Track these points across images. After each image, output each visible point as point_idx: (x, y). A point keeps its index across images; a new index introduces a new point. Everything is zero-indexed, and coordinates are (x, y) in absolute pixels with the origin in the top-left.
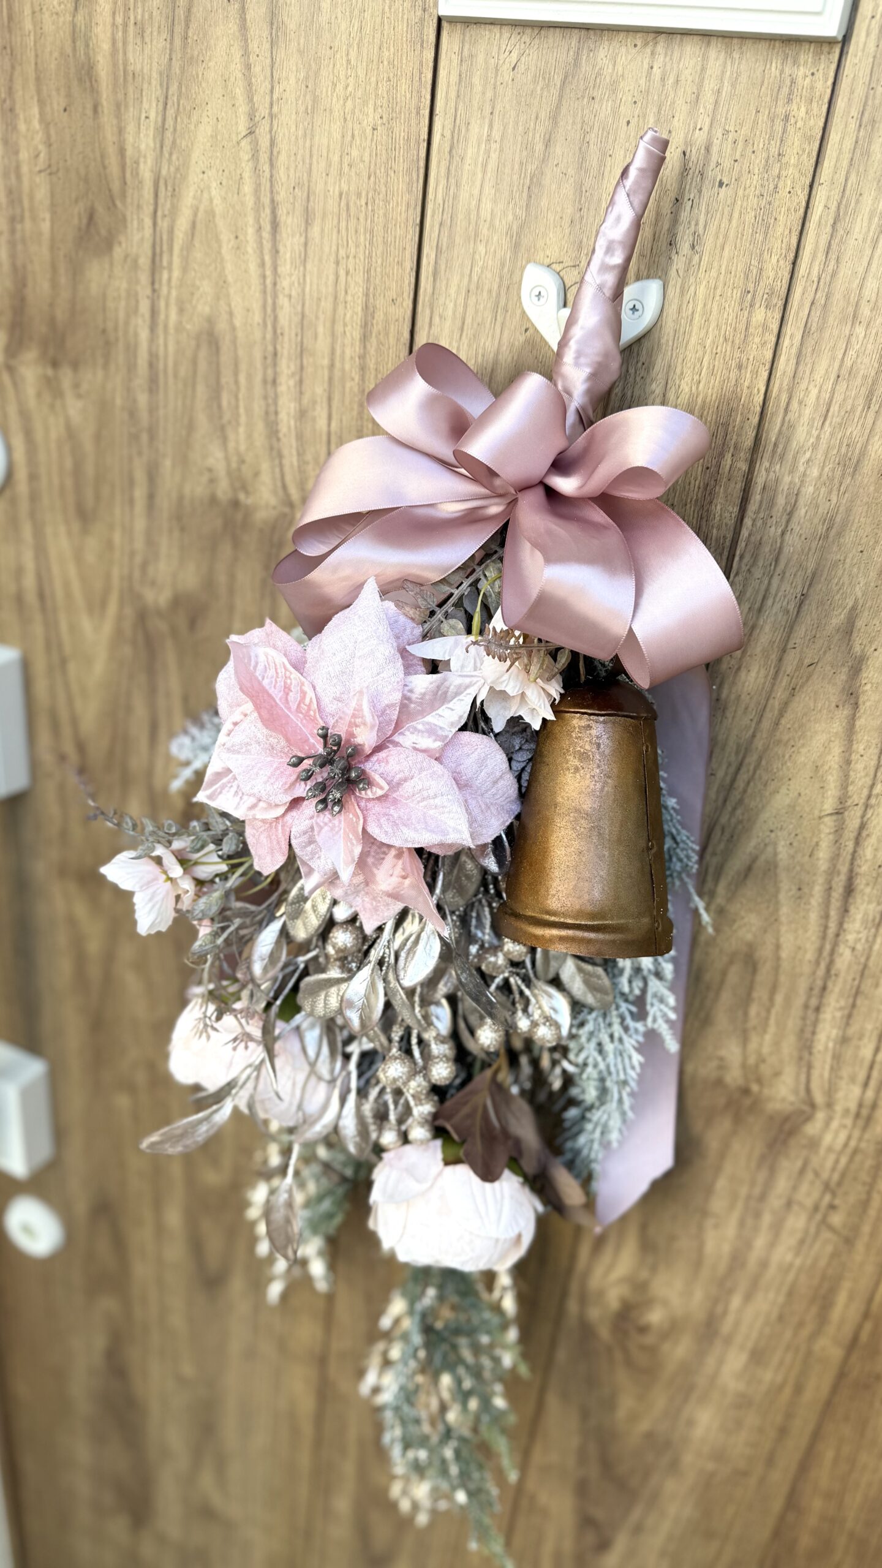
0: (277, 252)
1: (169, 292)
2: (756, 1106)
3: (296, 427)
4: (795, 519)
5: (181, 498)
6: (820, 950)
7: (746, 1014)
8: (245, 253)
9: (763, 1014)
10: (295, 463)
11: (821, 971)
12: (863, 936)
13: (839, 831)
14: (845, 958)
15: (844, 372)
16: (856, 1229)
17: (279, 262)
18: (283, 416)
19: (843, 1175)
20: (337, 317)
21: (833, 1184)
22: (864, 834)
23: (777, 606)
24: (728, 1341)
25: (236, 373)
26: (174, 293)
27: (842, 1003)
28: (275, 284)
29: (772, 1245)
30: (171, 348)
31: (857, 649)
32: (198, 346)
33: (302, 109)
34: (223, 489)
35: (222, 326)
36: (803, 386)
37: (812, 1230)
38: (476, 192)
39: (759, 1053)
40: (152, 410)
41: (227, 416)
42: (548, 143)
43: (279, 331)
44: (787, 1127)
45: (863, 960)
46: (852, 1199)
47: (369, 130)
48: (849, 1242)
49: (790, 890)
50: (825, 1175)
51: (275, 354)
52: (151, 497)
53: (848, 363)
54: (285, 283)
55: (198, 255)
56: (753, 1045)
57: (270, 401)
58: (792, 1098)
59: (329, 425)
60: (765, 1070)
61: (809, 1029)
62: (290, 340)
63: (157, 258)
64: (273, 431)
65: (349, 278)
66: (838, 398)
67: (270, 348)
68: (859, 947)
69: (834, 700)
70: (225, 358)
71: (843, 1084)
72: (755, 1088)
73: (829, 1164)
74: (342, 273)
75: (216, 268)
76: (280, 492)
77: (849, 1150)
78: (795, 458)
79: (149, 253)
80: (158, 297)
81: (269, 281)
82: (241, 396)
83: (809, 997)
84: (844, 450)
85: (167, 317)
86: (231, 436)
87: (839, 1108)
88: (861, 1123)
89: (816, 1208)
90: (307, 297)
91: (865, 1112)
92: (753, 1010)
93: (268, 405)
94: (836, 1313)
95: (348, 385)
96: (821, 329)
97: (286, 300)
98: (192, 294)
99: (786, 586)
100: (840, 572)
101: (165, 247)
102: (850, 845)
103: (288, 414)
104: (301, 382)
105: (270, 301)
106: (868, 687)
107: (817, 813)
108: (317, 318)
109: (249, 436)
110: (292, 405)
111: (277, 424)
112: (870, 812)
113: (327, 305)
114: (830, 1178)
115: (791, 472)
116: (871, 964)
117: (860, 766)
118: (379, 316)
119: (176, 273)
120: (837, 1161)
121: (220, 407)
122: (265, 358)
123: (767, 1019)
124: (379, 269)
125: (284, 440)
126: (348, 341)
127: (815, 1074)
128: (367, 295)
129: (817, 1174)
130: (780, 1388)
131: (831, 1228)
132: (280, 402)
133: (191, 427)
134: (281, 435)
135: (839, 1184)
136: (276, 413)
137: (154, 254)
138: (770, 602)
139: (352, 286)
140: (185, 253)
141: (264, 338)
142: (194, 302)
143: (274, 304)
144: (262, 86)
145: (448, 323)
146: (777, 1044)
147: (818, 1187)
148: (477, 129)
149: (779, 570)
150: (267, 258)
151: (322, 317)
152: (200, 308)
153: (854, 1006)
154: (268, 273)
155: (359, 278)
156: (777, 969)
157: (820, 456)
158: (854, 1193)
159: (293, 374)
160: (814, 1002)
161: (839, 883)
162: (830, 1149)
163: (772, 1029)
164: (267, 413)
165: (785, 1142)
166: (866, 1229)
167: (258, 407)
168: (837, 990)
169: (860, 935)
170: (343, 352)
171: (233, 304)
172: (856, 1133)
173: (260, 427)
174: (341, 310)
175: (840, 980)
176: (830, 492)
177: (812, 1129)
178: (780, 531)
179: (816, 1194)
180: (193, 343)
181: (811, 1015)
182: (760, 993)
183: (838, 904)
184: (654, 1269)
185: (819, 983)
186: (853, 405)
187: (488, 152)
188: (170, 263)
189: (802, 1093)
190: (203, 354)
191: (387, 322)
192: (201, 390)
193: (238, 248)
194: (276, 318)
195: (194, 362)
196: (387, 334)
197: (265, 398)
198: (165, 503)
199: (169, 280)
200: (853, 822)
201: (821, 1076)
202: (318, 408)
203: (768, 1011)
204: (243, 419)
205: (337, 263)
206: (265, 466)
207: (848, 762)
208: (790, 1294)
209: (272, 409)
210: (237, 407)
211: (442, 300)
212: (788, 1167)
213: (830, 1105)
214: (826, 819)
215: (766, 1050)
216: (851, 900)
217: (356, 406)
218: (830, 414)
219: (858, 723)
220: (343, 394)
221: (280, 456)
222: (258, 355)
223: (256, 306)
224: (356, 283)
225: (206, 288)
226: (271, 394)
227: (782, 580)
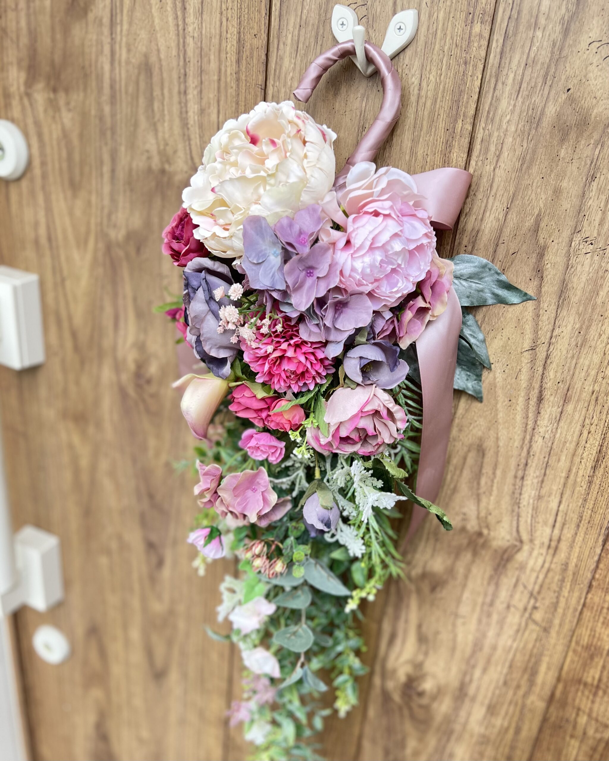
0: (185, 9)
1: (121, 39)
2: (485, 545)
3: (198, 120)
4: (501, 160)
5: (130, 170)
6: (524, 439)
7: (479, 484)
8: (166, 11)
9: (489, 483)
10: (198, 143)
11: (524, 453)
12: (549, 428)
13: (533, 361)
14: (538, 444)
15: (530, 61)
16: (550, 622)
17: (186, 15)
18: (191, 114)
19: (541, 586)
20: (222, 48)
21: (535, 593)
22: (549, 362)
23: (492, 216)
24: (473, 699)
25: (162, 89)
26: (124, 39)
27: (538, 473)
28: (184, 30)
29: (498, 635)
30: (124, 75)
31: (541, 241)
32: (139, 74)
34: (156, 163)
35: (153, 59)
36: (504, 73)
37: (523, 624)
39: (487, 509)
40: (113, 115)
41: (157, 116)
43: (187, 60)
44: (505, 556)
45: (550, 444)
46: (547, 602)
48: (546, 630)
49: (504, 401)
50: (530, 587)
51: (185, 75)
52: (113, 171)
53: (532, 55)
54: (190, 29)
55: (138, 14)
56: (483, 504)
57: (183, 105)
58: (508, 537)
59: (218, 117)
60: (491, 519)
61: (518, 491)
62: (194, 65)
63: (114, 18)
64: (185, 124)
65: (228, 22)
66: (527, 78)
67: (182, 71)
68: (547, 436)
69: (528, 275)
70: (156, 79)
71: (539, 526)
72: (485, 532)
73: (532, 580)
74: (224, 20)
75: (149, 22)
76: (190, 162)
77: (544, 570)
78: (501, 120)
79: (109, 15)
80: (115, 43)
81: (181, 28)
82: (165, 103)
83: (517, 471)
84: (530, 112)
85: (120, 55)
86: (160, 128)
87: (537, 542)
88: (551, 551)
89: (525, 609)
90: (204, 37)
91: (553, 544)
92: (483, 481)
93: (181, 108)
94: (540, 679)
95: (230, 91)
96: (515, 34)
97: (191, 39)
98: (135, 39)
99: (497, 203)
100: (530, 192)
101: (118, 11)
102: (541, 369)
103: (194, 112)
104: (201, 92)
105: (181, 41)
106: (549, 265)
107: (519, 350)
108: (210, 50)
109: (171, 128)
110: (196, 106)
111: (187, 119)
112: (552, 347)
113: (215, 41)
114: (533, 589)
115: (498, 129)
116: (554, 446)
117: (545, 318)
118: (248, 46)
119: (125, 27)
120: (537, 577)
121: (153, 111)
122: (180, 78)
123: (492, 486)
124: (246, 16)
125: (192, 129)
126: (228, 64)
127: (522, 520)
128: (239, 33)
129: (525, 587)
130: (507, 729)
131: (535, 622)
132: (189, 105)
133: (136, 125)
134: (189, 126)
135: (539, 593)
136: (187, 112)
137: (112, 16)
138: (488, 214)
139: (230, 28)
140: (130, 13)
141: (179, 65)
142: (136, 45)
143: (184, 42)
145: (288, 48)
146: (498, 502)
147: (526, 595)
149: (493, 193)
150: (179, 13)
151: (212, 48)
152: (139, 47)
153: (545, 474)
154: (180, 23)
155: (235, 22)
156: (497, 453)
157: (516, 117)
158: (549, 598)
159: (196, 87)
160: (520, 474)
161: (534, 394)
162: (532, 570)
163: (495, 492)
164: (181, 113)
165: (505, 566)
166: (557, 622)
167: (176, 109)
168: (534, 465)
169: (548, 428)
170: (226, 71)
171: (159, 44)
172: (549, 559)
173: (177, 122)
174: (224, 44)
175: (536, 458)
176: (522, 141)
177: (521, 557)
178: (492, 168)
179: (525, 600)
180: (136, 71)
181: (518, 481)
182: (487, 469)
183: (534, 409)
184: (426, 654)
185: (523, 461)
186: (536, 83)
188: (122, 21)
189: (515, 534)
190: (142, 77)
191: (252, 49)
192: (142, 101)
193: (162, 8)
194: (185, 51)
195: (137, 83)
196: (252, 57)
197: (180, 103)
198: (121, 175)
199: (121, 31)
200: (541, 354)
201: (526, 521)
202: (212, 108)
203: (492, 481)
204: (167, 118)
205: (221, 13)
206: (180, 146)
207: (538, 316)
208: (511, 667)
209: (184, 110)
210: (163, 110)
211: (284, 34)
212: (507, 582)
213: (531, 541)
214: (525, 354)
215: (491, 507)
216: (541, 406)
217: (234, 105)
218: (521, 90)
219: (543, 290)
220: (226, 96)
221: (189, 139)
222: (175, 76)
223: (173, 44)
224: (233, 26)
225: (143, 35)
226: (183, 100)
227: (495, 199)
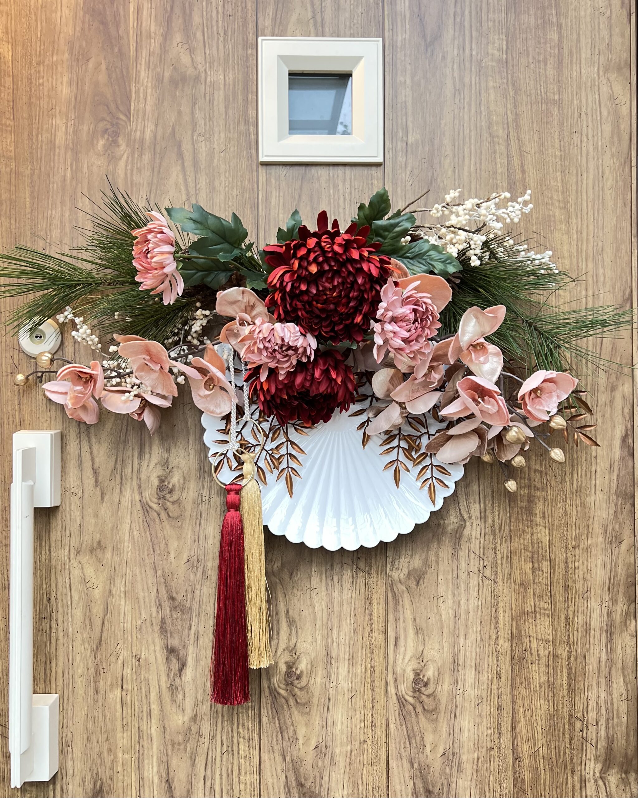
2: (444, 532)
19: (484, 548)
21: (481, 555)
33: (208, 191)
37: (481, 583)
38: (277, 212)
42: (300, 196)
44: (458, 535)
47: (235, 196)
48: (495, 581)
50: (478, 552)
58: (456, 520)
71: (472, 506)
73: (478, 545)
77: (483, 536)
87: (473, 517)
89: (479, 571)
91: (483, 514)
94: (501, 623)
114: (480, 552)
127: (461, 505)
129: (475, 553)
131: (487, 578)
135: (484, 554)
144: (191, 184)
148: (274, 193)
158: (490, 555)
162: (476, 538)
165: (459, 543)
166: (499, 572)
172: (483, 526)
177: (466, 532)
179: (477, 563)
184: (424, 642)
187: (279, 200)
189: (459, 516)
201: (464, 505)
208: (481, 623)
212: (463, 554)
213: (470, 517)
